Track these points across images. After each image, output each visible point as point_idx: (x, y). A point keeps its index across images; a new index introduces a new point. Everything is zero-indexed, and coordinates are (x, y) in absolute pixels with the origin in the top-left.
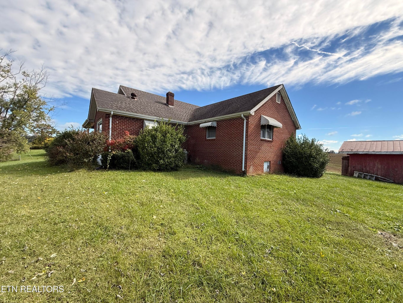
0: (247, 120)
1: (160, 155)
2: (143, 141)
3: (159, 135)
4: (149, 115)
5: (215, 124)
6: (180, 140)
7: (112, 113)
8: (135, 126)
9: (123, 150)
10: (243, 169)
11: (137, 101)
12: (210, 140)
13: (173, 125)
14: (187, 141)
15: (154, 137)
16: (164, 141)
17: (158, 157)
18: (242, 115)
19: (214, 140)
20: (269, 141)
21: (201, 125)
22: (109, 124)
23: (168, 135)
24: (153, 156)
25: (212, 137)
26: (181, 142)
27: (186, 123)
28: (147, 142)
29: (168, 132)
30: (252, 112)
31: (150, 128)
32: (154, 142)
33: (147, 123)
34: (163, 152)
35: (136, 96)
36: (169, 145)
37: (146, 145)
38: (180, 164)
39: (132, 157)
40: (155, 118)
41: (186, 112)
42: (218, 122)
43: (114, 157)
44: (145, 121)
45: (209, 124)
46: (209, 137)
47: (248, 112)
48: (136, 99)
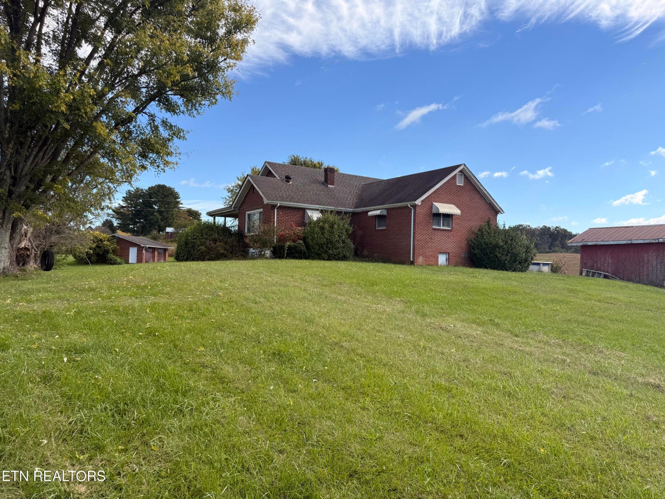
0: (415, 209)
1: (329, 246)
2: (312, 232)
3: (327, 226)
4: (311, 203)
5: (385, 213)
6: (347, 231)
7: (279, 204)
8: (297, 216)
9: (294, 241)
10: (412, 259)
11: (293, 185)
12: (379, 230)
13: (339, 213)
14: (354, 232)
15: (322, 228)
16: (332, 233)
17: (327, 247)
18: (409, 205)
19: (384, 230)
20: (448, 230)
21: (370, 214)
22: (274, 215)
23: (336, 226)
24: (322, 247)
25: (382, 226)
26: (347, 233)
27: (352, 210)
28: (316, 233)
29: (335, 223)
30: (418, 202)
31: (315, 219)
32: (322, 234)
33: (309, 213)
34: (331, 242)
35: (291, 179)
36: (337, 236)
37: (316, 236)
38: (348, 254)
39: (304, 248)
40: (317, 207)
41: (350, 193)
42: (388, 209)
43: (289, 247)
44: (307, 211)
45: (378, 212)
46: (379, 227)
47: (414, 202)
48: (291, 183)
